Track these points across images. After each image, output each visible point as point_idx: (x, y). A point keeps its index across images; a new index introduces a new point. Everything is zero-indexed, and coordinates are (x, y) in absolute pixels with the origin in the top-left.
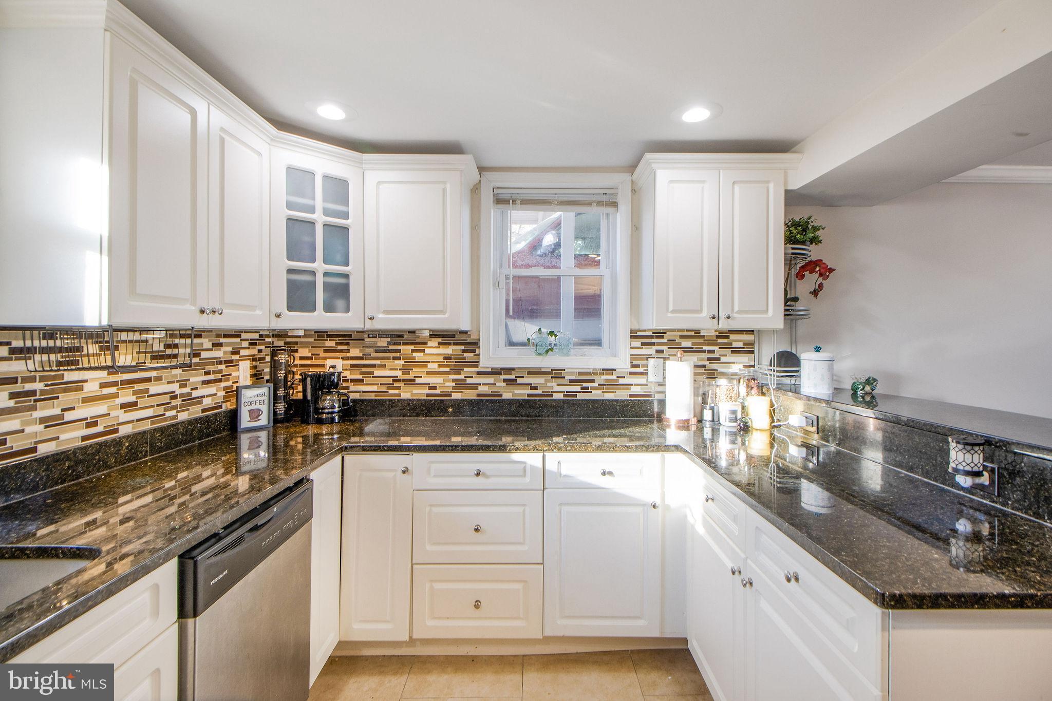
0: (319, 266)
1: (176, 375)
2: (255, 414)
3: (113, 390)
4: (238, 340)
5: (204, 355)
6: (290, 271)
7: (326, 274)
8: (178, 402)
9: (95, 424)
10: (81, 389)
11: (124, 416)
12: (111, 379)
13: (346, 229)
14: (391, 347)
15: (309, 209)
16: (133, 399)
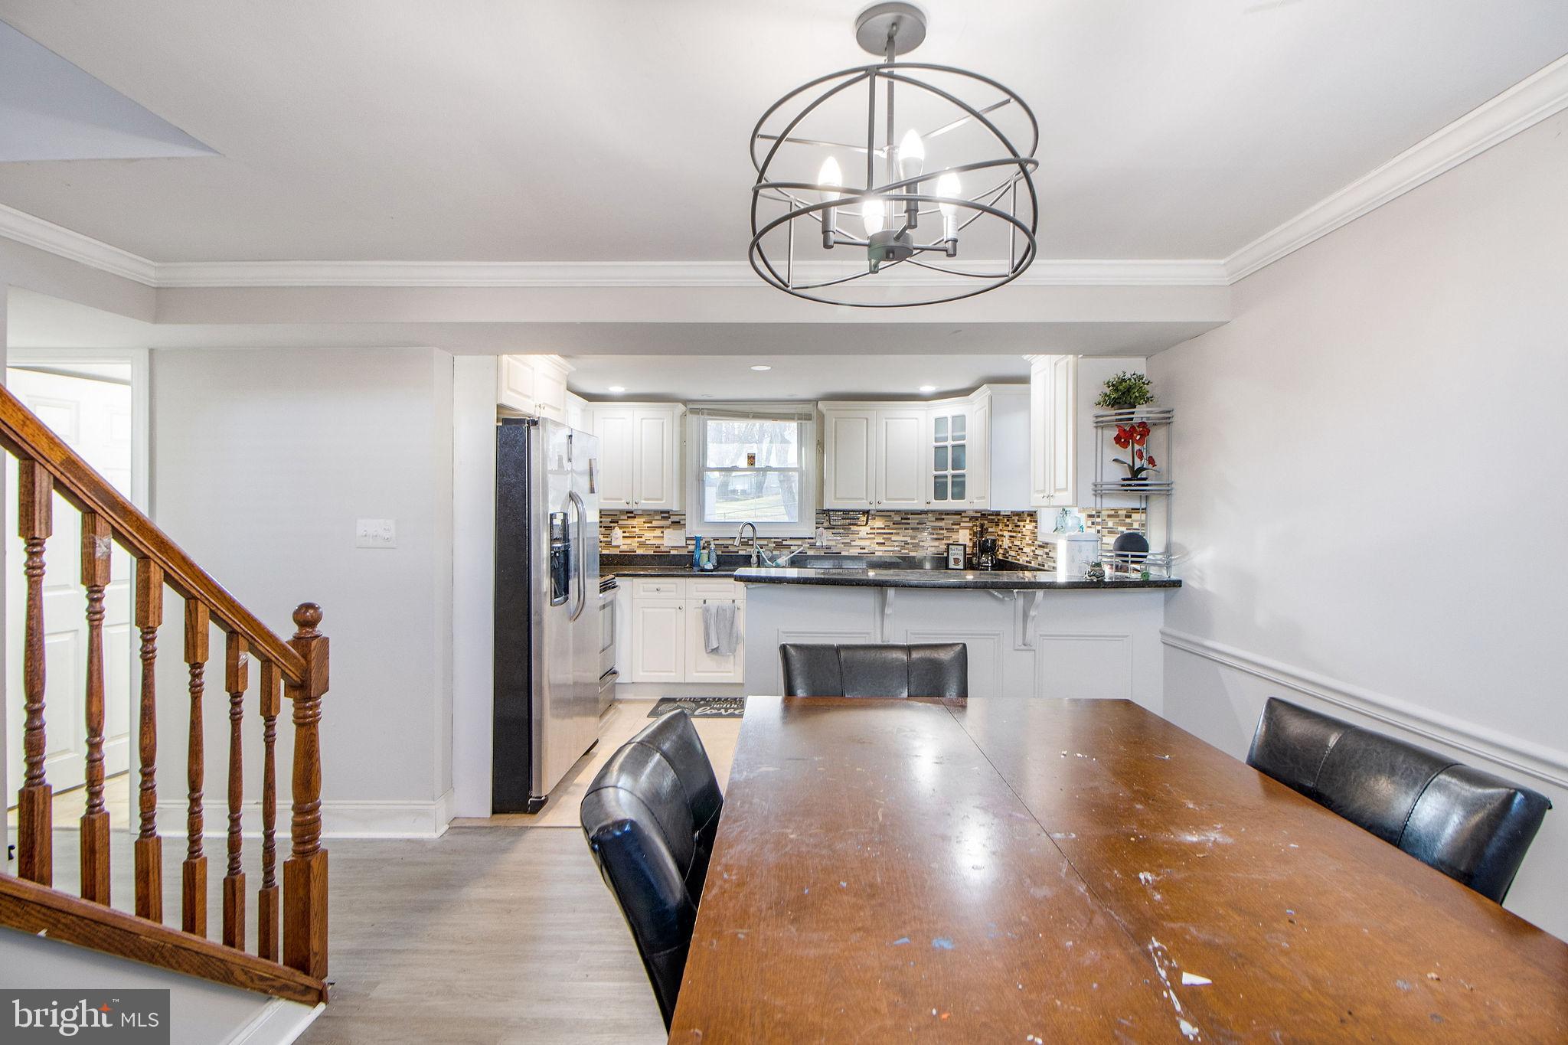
0: (950, 472)
2: (956, 561)
3: (873, 536)
4: (959, 517)
6: (936, 477)
7: (953, 476)
8: (910, 546)
10: (858, 534)
11: (878, 548)
12: (872, 531)
13: (963, 446)
14: (1019, 523)
15: (945, 439)
16: (883, 541)
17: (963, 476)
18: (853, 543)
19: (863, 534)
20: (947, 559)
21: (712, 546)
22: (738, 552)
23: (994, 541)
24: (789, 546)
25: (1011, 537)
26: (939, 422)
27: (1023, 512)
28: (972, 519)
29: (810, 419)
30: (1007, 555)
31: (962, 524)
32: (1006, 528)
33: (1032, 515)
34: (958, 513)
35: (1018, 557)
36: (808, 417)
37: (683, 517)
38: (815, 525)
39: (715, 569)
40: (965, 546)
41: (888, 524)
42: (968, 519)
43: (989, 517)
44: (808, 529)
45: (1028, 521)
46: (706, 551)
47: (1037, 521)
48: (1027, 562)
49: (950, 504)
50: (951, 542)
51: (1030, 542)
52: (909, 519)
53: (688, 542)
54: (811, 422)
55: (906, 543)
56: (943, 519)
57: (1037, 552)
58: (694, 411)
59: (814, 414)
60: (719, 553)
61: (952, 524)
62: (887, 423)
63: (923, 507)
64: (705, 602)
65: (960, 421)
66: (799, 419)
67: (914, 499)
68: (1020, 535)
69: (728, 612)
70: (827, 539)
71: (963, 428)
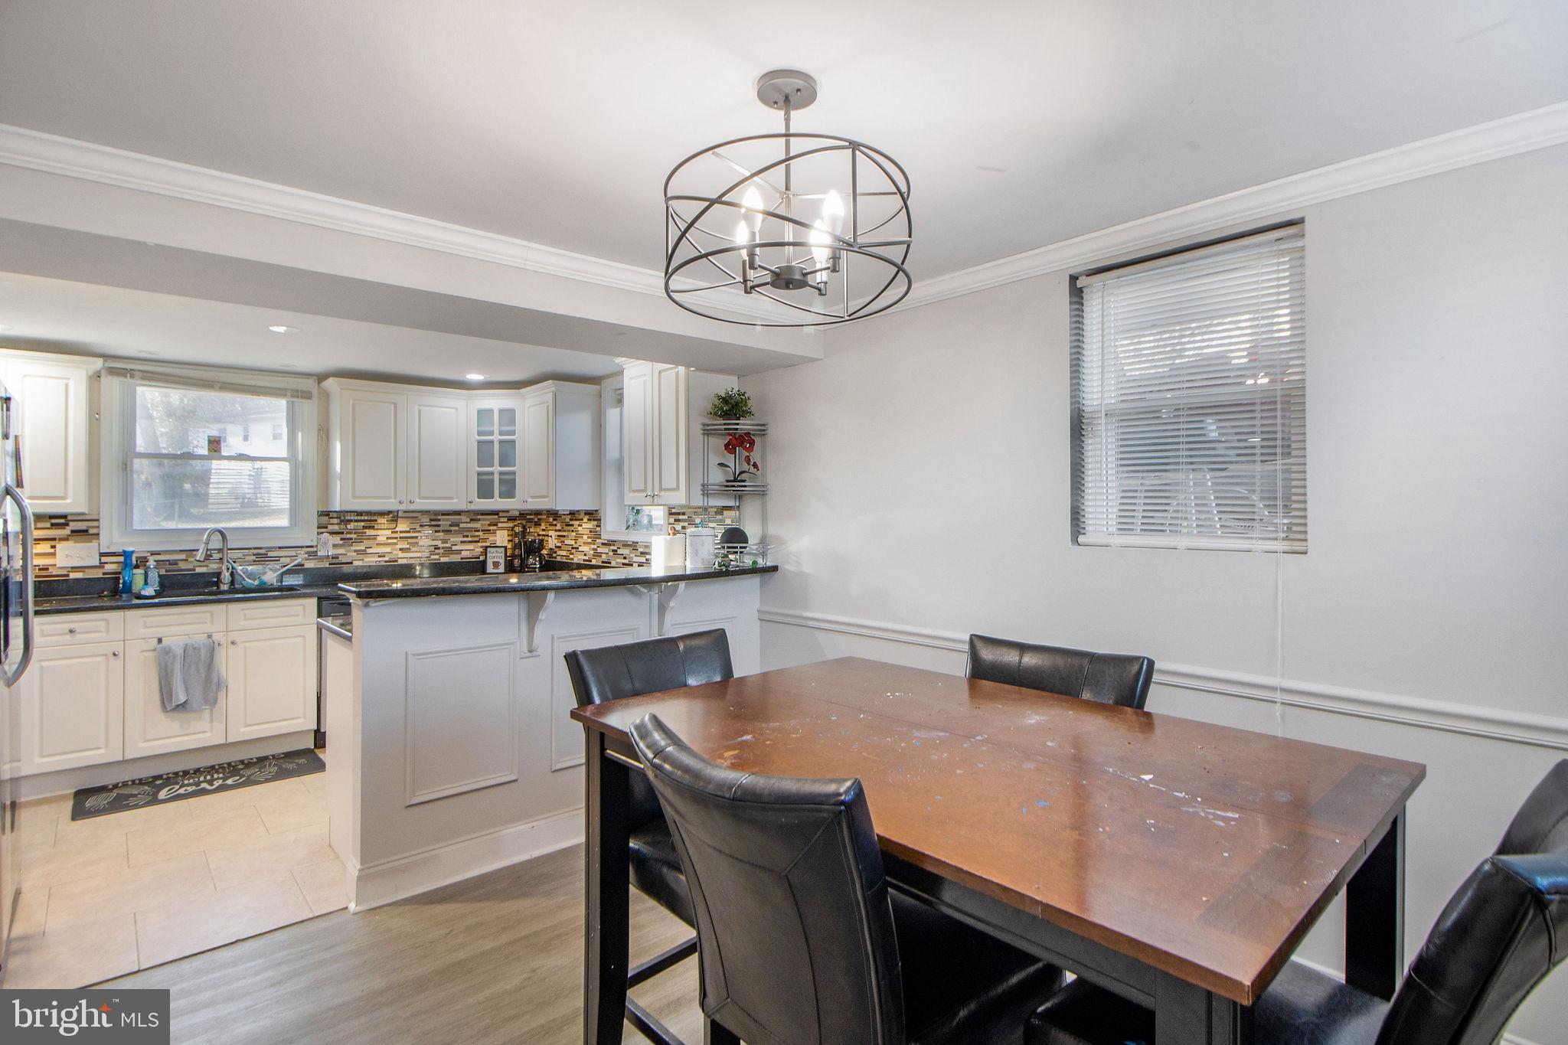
0: (497, 469)
1: (439, 536)
2: (496, 565)
3: (395, 541)
4: (496, 517)
5: (461, 525)
6: (479, 474)
7: (501, 473)
8: (441, 551)
9: (384, 556)
10: (376, 539)
11: (401, 555)
12: (394, 535)
13: (513, 442)
14: (571, 523)
15: (491, 433)
16: (408, 546)
17: (514, 473)
18: (369, 551)
19: (382, 539)
20: (484, 563)
21: (151, 563)
22: (195, 570)
23: (542, 541)
24: (277, 559)
25: (558, 536)
26: (484, 414)
27: (578, 511)
28: (511, 519)
29: (310, 398)
30: (554, 555)
31: (500, 525)
32: (553, 528)
33: (593, 515)
34: (496, 513)
35: (571, 556)
36: (307, 395)
37: (95, 524)
38: (316, 530)
39: (158, 594)
40: (506, 548)
41: (413, 526)
42: (506, 520)
43: (528, 517)
44: (307, 535)
45: (585, 520)
46: (141, 571)
47: (600, 520)
48: (584, 560)
49: (496, 503)
50: (488, 544)
51: (590, 540)
52: (439, 520)
53: (104, 559)
54: (311, 401)
55: (437, 548)
56: (479, 520)
57: (599, 550)
58: (112, 371)
59: (315, 391)
60: (163, 572)
61: (489, 525)
62: (420, 410)
63: (463, 507)
64: (160, 641)
65: (508, 415)
66: (292, 396)
67: (452, 498)
68: (574, 534)
69: (203, 653)
70: (329, 547)
71: (513, 422)
